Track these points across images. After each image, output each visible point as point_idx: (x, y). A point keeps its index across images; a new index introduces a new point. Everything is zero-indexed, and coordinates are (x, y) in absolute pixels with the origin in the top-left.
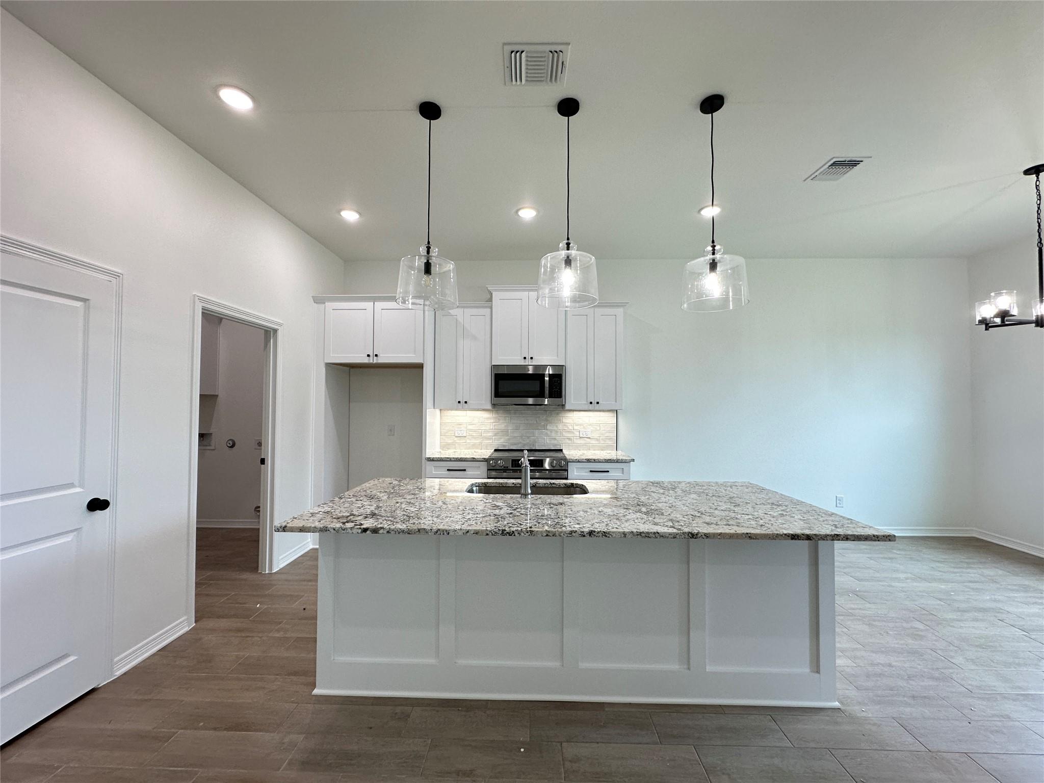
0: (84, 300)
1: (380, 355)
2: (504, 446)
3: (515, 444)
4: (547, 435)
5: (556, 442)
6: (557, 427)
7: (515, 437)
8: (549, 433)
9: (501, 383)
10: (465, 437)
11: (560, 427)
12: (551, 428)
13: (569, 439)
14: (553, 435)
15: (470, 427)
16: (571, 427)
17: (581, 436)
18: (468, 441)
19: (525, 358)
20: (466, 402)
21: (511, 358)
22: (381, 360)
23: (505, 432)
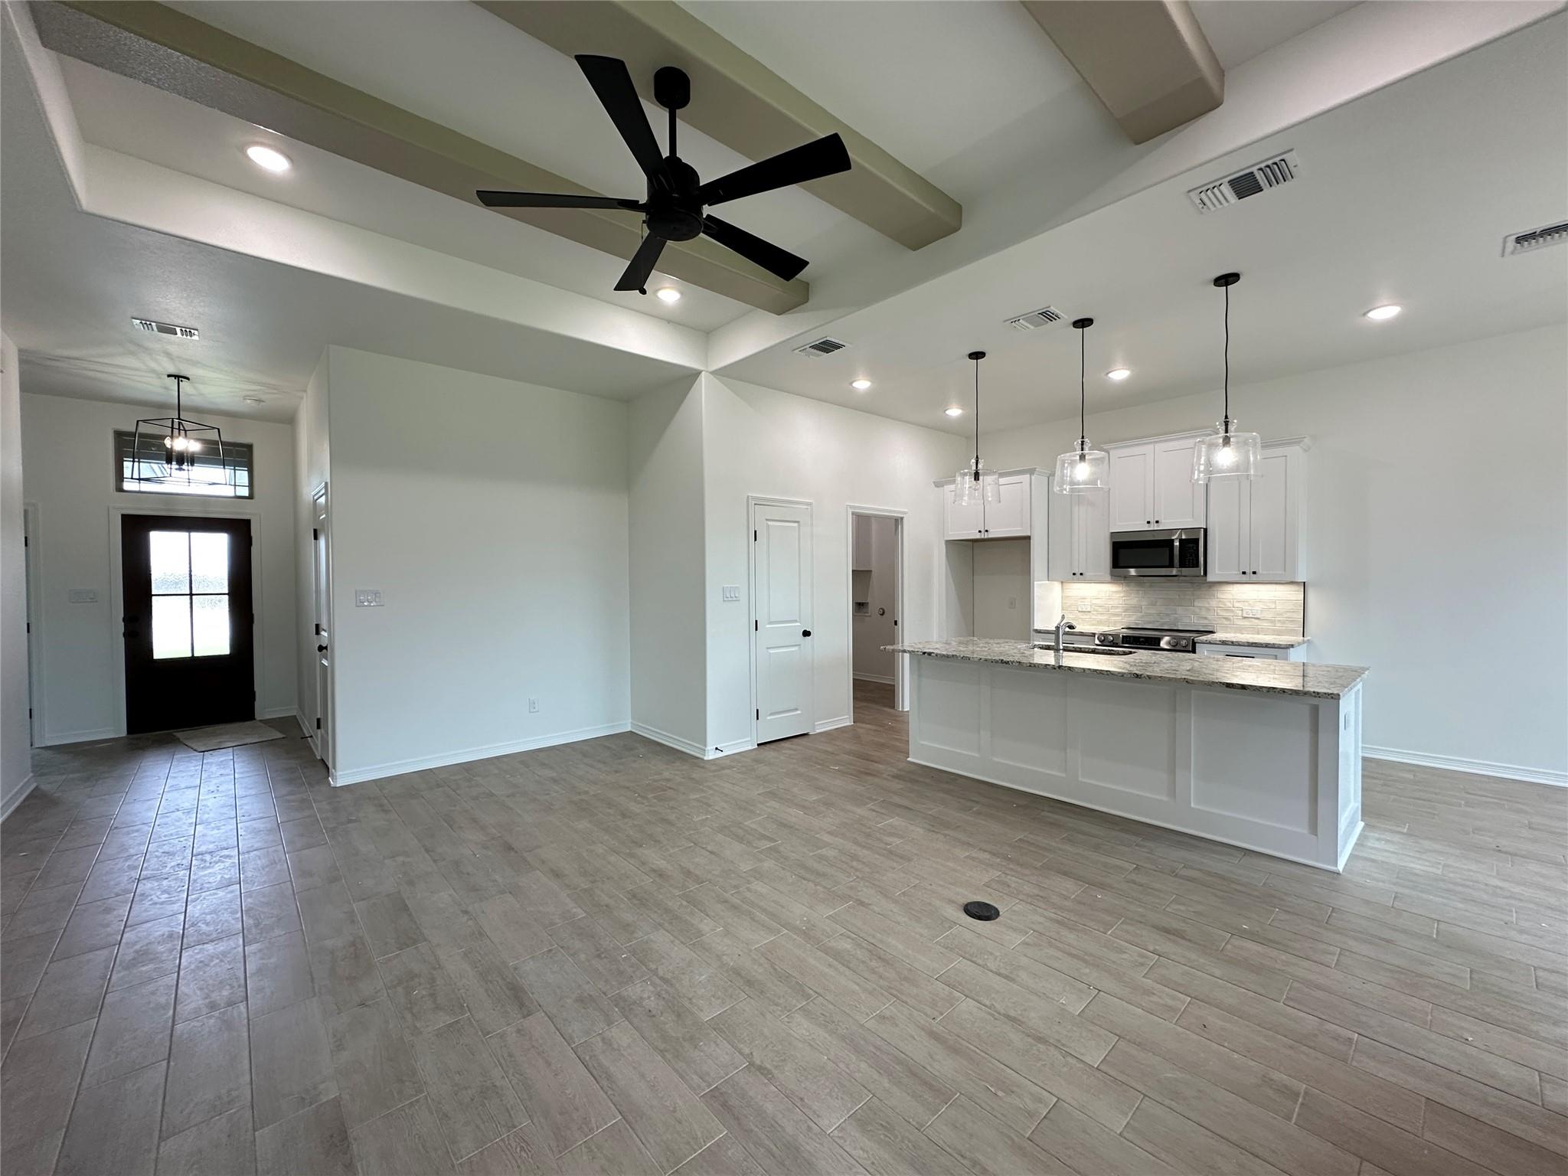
0: (798, 522)
1: (991, 530)
2: (1137, 624)
3: (1153, 622)
4: (1195, 613)
5: (1206, 622)
6: (1209, 603)
7: (1150, 614)
8: (1197, 610)
9: (1122, 552)
10: (1089, 612)
11: (1213, 603)
12: (1200, 605)
13: (1227, 619)
14: (1204, 613)
15: (1094, 602)
16: (1229, 604)
17: (1245, 615)
18: (1093, 617)
19: (1149, 522)
20: (1081, 574)
21: (1133, 523)
22: (991, 535)
23: (1137, 609)
